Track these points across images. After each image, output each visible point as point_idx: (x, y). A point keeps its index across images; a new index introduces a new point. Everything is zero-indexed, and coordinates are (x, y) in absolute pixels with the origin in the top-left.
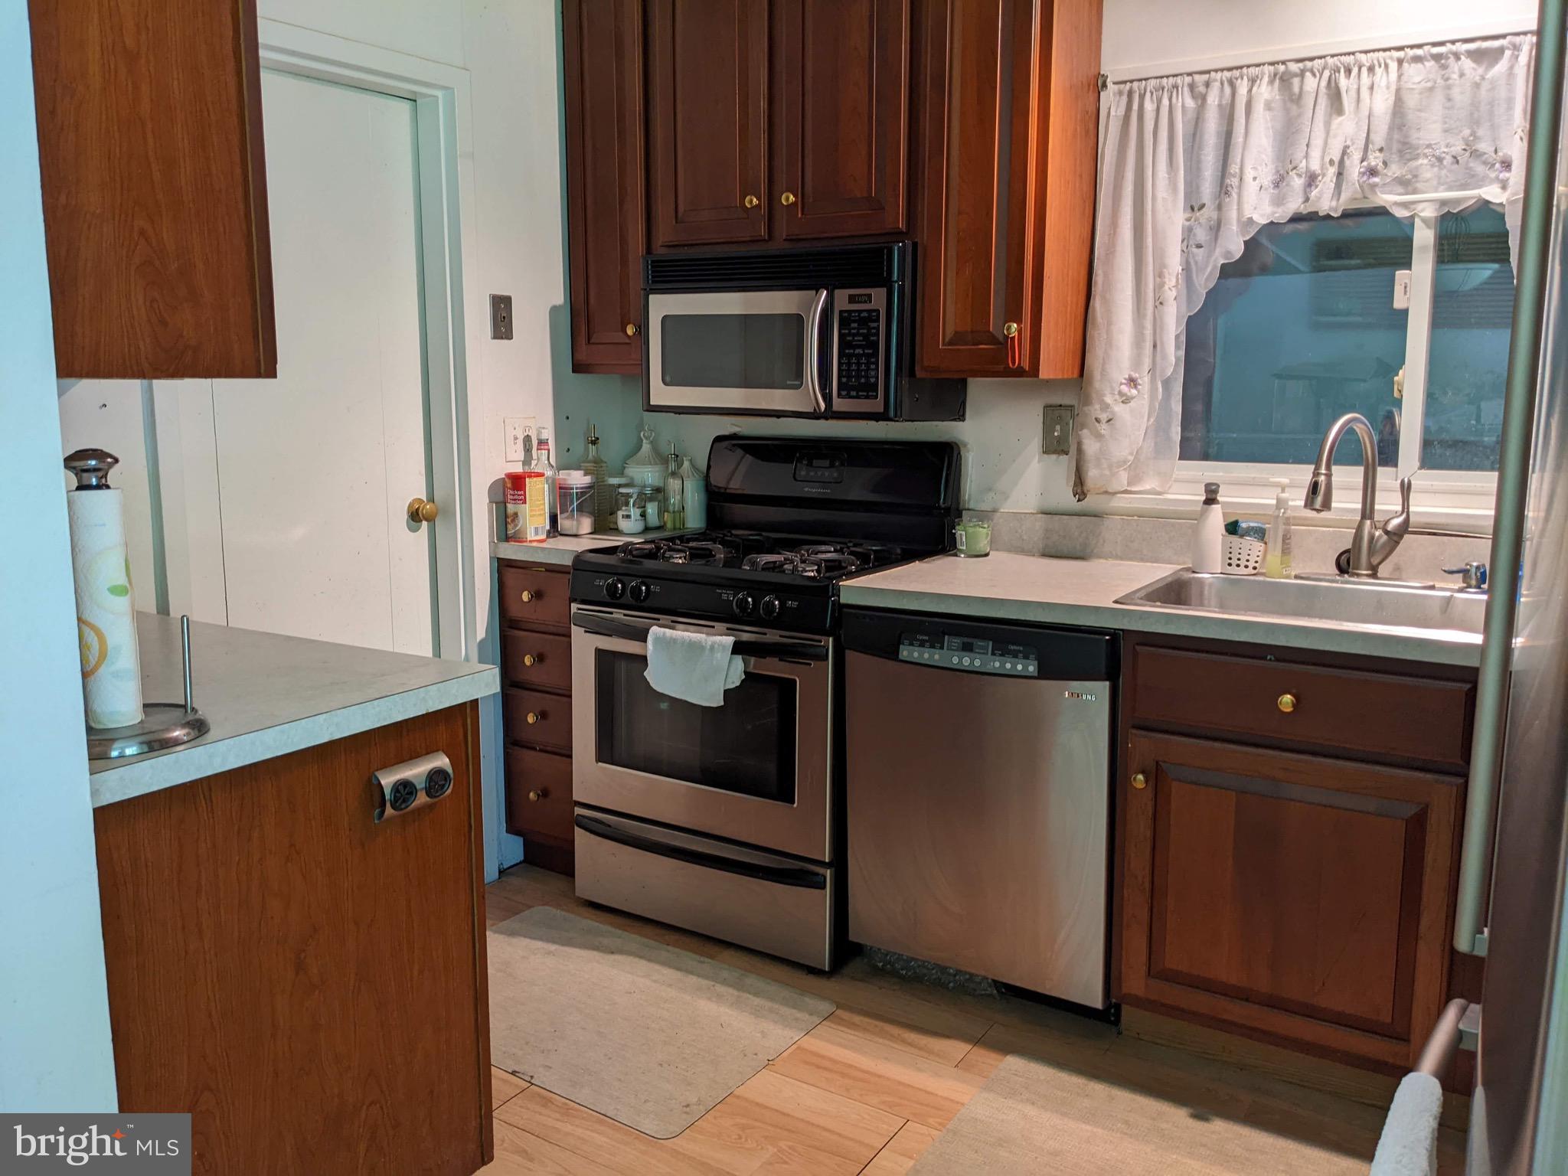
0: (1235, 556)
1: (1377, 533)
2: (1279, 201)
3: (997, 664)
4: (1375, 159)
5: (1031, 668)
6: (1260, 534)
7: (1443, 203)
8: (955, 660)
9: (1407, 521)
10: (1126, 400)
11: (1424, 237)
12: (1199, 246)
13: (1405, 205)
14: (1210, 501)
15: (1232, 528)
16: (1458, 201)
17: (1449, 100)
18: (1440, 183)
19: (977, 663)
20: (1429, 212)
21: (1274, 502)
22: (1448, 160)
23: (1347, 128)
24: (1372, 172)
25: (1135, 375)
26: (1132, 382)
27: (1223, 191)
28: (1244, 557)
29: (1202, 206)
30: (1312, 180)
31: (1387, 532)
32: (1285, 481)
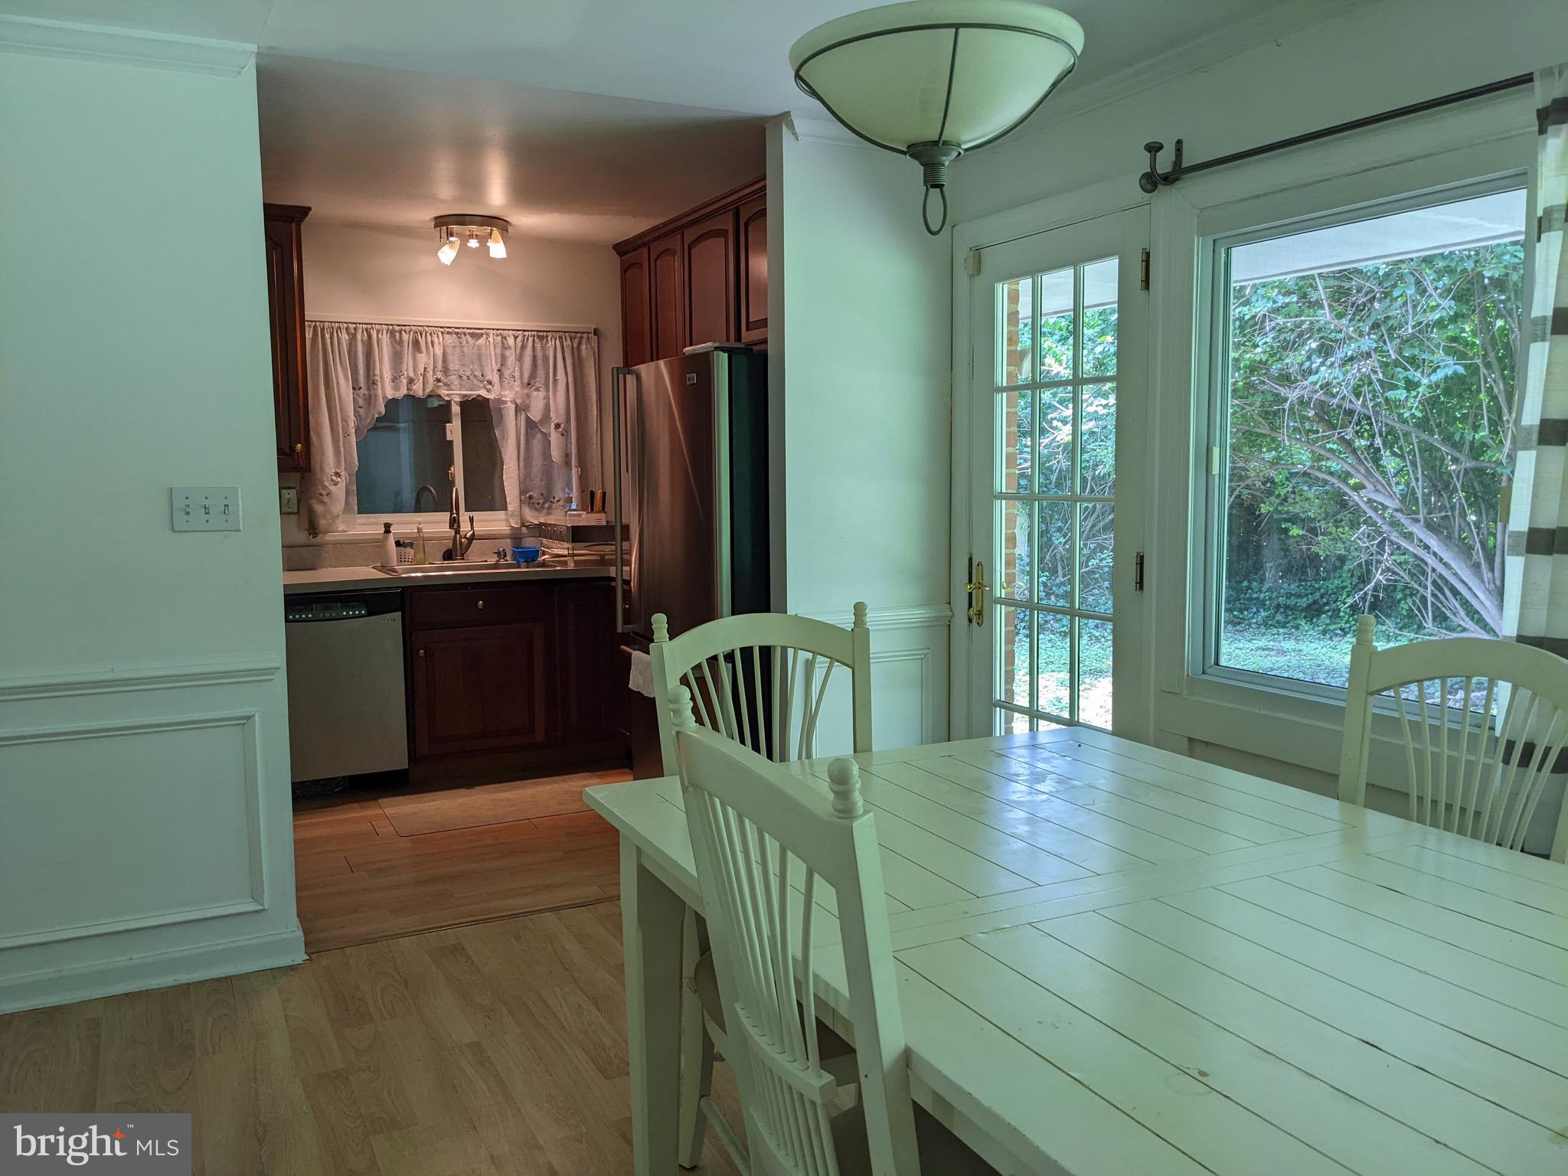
0: (403, 557)
1: (463, 540)
2: (396, 388)
3: (345, 613)
4: (439, 375)
5: (363, 612)
6: (411, 545)
7: (465, 396)
8: (321, 615)
9: (473, 534)
10: (336, 484)
11: (456, 409)
12: (361, 407)
13: (448, 395)
14: (387, 531)
15: (398, 544)
16: (470, 395)
17: (463, 352)
18: (461, 387)
19: (334, 615)
20: (458, 399)
21: (416, 531)
22: (465, 378)
23: (423, 359)
24: (439, 380)
25: (339, 471)
26: (337, 474)
27: (370, 382)
28: (407, 557)
29: (360, 388)
30: (411, 381)
31: (467, 539)
32: (420, 519)
